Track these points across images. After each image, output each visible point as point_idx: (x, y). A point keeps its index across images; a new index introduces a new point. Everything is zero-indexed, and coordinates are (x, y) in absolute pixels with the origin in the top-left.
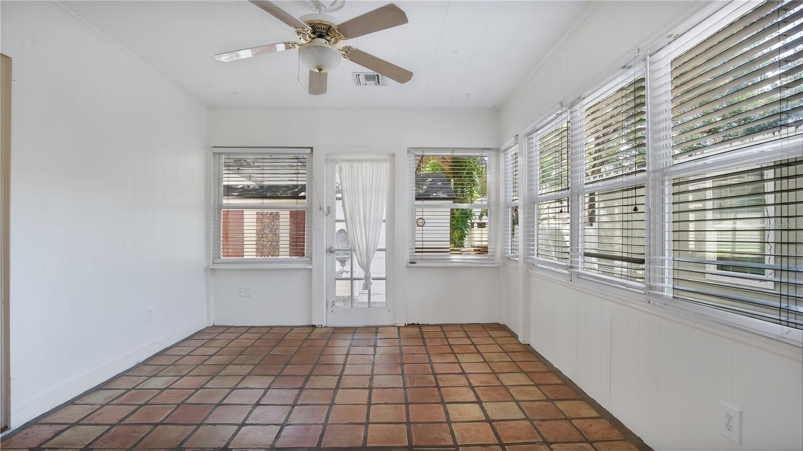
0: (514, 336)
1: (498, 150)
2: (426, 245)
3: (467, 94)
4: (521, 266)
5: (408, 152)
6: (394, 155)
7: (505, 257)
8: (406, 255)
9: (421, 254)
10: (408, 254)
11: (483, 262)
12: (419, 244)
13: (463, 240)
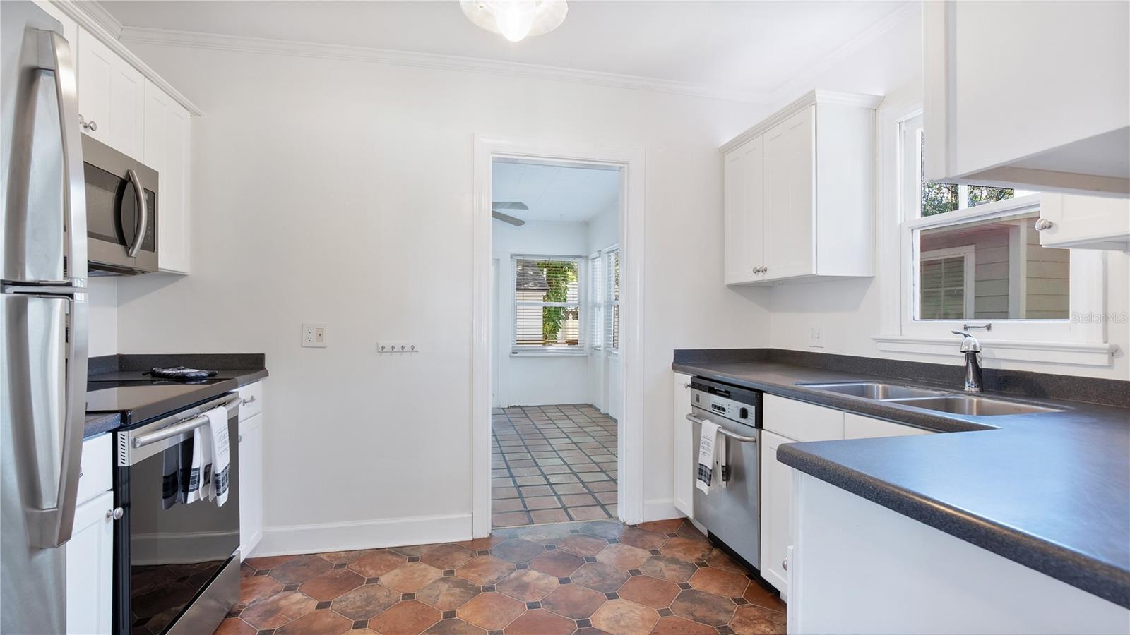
0: (598, 410)
1: (587, 258)
2: (526, 338)
3: (561, 215)
4: (603, 354)
5: (511, 257)
6: (499, 260)
7: (592, 348)
8: (509, 348)
9: (521, 345)
10: (511, 346)
11: (575, 352)
12: (520, 337)
13: (555, 333)
